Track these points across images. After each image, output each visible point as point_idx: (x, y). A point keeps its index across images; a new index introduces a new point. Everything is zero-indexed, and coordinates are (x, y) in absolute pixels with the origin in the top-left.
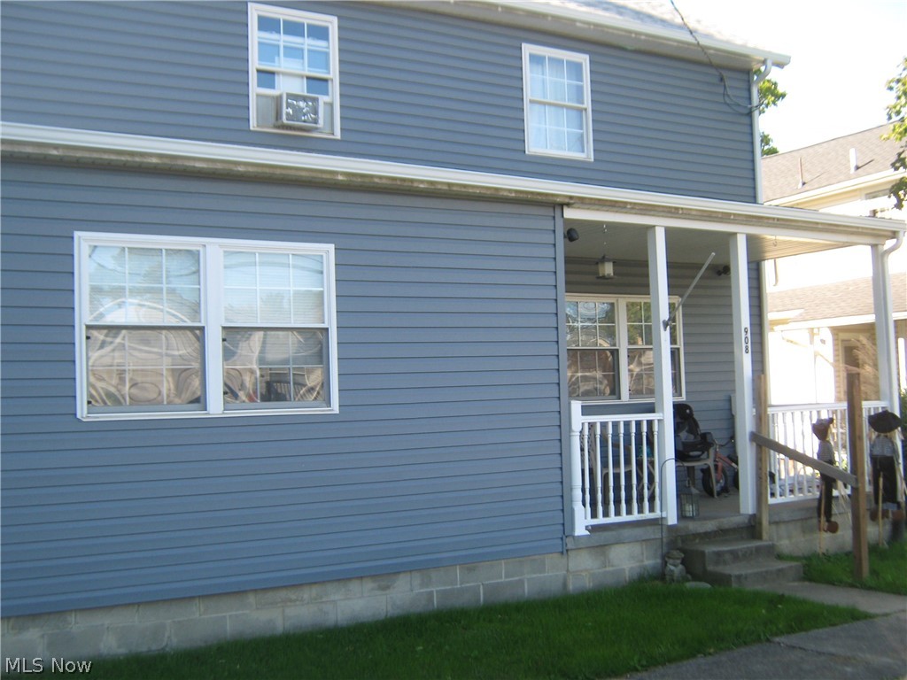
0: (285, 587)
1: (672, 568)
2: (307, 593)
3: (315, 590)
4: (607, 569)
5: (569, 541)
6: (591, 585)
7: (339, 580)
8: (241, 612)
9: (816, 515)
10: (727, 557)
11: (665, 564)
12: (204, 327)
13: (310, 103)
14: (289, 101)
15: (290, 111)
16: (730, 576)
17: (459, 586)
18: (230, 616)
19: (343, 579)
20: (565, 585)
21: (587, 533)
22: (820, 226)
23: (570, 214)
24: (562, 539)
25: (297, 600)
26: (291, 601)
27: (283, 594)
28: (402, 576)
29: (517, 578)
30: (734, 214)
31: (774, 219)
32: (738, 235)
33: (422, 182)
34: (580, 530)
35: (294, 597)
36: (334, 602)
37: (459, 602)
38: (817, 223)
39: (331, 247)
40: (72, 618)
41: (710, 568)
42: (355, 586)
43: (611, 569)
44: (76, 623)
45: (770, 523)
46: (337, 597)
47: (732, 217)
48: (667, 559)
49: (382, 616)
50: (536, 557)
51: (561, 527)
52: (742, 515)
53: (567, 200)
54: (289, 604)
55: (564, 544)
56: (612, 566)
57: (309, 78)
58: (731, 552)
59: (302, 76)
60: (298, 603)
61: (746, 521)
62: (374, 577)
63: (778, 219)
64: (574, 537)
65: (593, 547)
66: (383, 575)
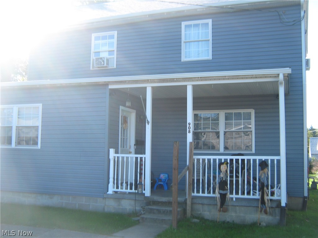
4: (120, 207)
5: (105, 195)
6: (114, 211)
12: (12, 126)
17: (71, 202)
20: (104, 209)
21: (113, 193)
22: (227, 77)
29: (88, 203)
30: (176, 79)
31: (198, 78)
32: (187, 86)
33: (58, 84)
34: (110, 192)
38: (226, 76)
43: (121, 207)
47: (175, 80)
50: (95, 198)
51: (103, 190)
58: (157, 210)
63: (201, 77)
64: (108, 194)
65: (116, 198)
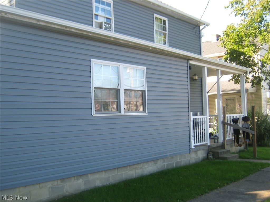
0: (136, 164)
1: (210, 156)
2: (140, 166)
3: (142, 165)
5: (191, 150)
6: (195, 161)
7: (147, 162)
8: (126, 172)
9: (234, 142)
10: (223, 153)
11: (208, 155)
12: (120, 89)
13: (109, 25)
14: (105, 24)
15: (105, 27)
16: (227, 158)
17: (170, 163)
18: (124, 173)
19: (147, 161)
20: (190, 161)
21: (194, 147)
23: (191, 62)
24: (189, 149)
25: (138, 168)
26: (137, 168)
27: (135, 166)
28: (159, 160)
29: (181, 160)
32: (219, 70)
35: (137, 167)
36: (146, 168)
37: (170, 167)
39: (145, 68)
40: (89, 176)
41: (220, 156)
42: (150, 163)
44: (90, 177)
45: (227, 145)
46: (146, 167)
48: (208, 154)
49: (155, 172)
50: (184, 154)
51: (189, 146)
52: (220, 143)
53: (191, 58)
54: (136, 169)
55: (190, 151)
56: (198, 156)
57: (107, 18)
59: (104, 17)
60: (138, 169)
61: (221, 144)
62: (154, 161)
64: (192, 149)
65: (195, 151)
66: (155, 160)
